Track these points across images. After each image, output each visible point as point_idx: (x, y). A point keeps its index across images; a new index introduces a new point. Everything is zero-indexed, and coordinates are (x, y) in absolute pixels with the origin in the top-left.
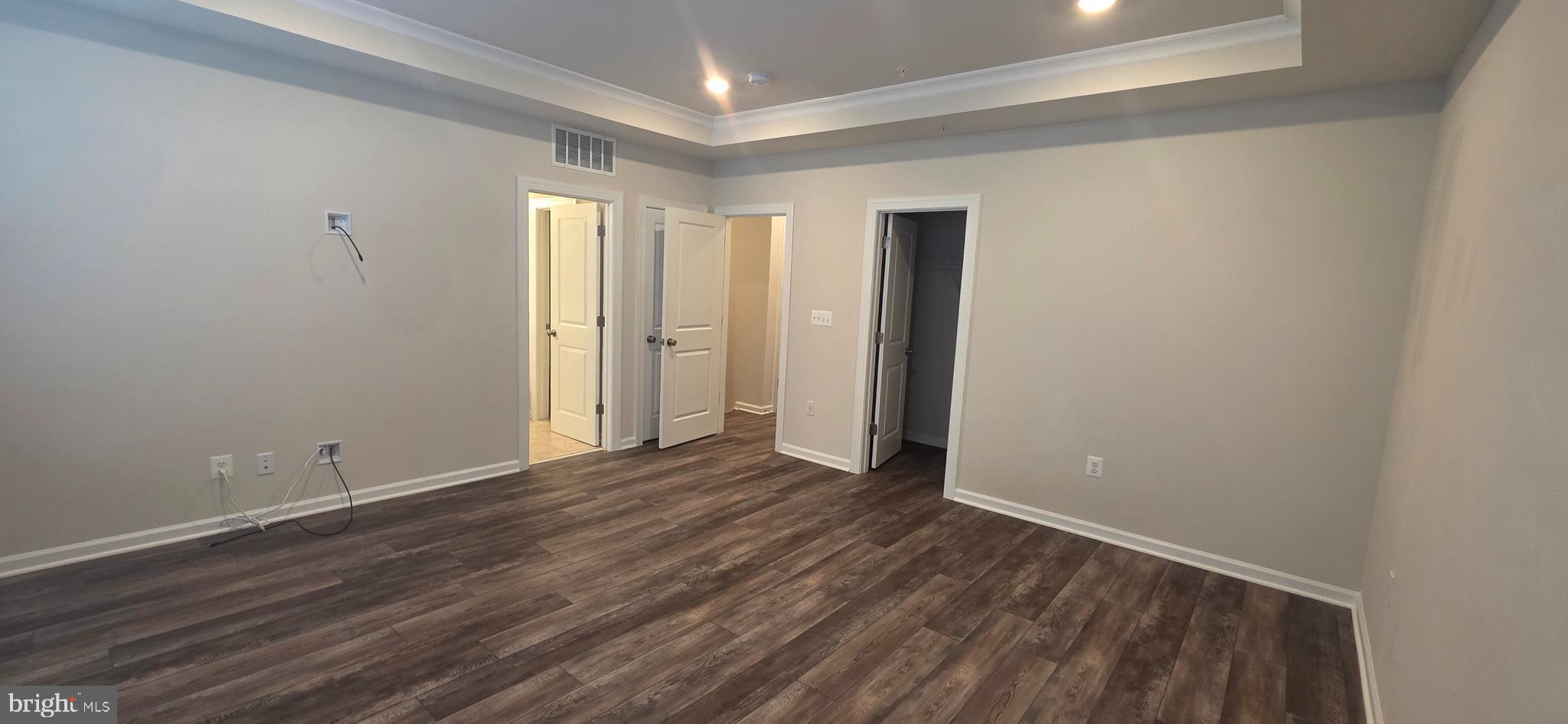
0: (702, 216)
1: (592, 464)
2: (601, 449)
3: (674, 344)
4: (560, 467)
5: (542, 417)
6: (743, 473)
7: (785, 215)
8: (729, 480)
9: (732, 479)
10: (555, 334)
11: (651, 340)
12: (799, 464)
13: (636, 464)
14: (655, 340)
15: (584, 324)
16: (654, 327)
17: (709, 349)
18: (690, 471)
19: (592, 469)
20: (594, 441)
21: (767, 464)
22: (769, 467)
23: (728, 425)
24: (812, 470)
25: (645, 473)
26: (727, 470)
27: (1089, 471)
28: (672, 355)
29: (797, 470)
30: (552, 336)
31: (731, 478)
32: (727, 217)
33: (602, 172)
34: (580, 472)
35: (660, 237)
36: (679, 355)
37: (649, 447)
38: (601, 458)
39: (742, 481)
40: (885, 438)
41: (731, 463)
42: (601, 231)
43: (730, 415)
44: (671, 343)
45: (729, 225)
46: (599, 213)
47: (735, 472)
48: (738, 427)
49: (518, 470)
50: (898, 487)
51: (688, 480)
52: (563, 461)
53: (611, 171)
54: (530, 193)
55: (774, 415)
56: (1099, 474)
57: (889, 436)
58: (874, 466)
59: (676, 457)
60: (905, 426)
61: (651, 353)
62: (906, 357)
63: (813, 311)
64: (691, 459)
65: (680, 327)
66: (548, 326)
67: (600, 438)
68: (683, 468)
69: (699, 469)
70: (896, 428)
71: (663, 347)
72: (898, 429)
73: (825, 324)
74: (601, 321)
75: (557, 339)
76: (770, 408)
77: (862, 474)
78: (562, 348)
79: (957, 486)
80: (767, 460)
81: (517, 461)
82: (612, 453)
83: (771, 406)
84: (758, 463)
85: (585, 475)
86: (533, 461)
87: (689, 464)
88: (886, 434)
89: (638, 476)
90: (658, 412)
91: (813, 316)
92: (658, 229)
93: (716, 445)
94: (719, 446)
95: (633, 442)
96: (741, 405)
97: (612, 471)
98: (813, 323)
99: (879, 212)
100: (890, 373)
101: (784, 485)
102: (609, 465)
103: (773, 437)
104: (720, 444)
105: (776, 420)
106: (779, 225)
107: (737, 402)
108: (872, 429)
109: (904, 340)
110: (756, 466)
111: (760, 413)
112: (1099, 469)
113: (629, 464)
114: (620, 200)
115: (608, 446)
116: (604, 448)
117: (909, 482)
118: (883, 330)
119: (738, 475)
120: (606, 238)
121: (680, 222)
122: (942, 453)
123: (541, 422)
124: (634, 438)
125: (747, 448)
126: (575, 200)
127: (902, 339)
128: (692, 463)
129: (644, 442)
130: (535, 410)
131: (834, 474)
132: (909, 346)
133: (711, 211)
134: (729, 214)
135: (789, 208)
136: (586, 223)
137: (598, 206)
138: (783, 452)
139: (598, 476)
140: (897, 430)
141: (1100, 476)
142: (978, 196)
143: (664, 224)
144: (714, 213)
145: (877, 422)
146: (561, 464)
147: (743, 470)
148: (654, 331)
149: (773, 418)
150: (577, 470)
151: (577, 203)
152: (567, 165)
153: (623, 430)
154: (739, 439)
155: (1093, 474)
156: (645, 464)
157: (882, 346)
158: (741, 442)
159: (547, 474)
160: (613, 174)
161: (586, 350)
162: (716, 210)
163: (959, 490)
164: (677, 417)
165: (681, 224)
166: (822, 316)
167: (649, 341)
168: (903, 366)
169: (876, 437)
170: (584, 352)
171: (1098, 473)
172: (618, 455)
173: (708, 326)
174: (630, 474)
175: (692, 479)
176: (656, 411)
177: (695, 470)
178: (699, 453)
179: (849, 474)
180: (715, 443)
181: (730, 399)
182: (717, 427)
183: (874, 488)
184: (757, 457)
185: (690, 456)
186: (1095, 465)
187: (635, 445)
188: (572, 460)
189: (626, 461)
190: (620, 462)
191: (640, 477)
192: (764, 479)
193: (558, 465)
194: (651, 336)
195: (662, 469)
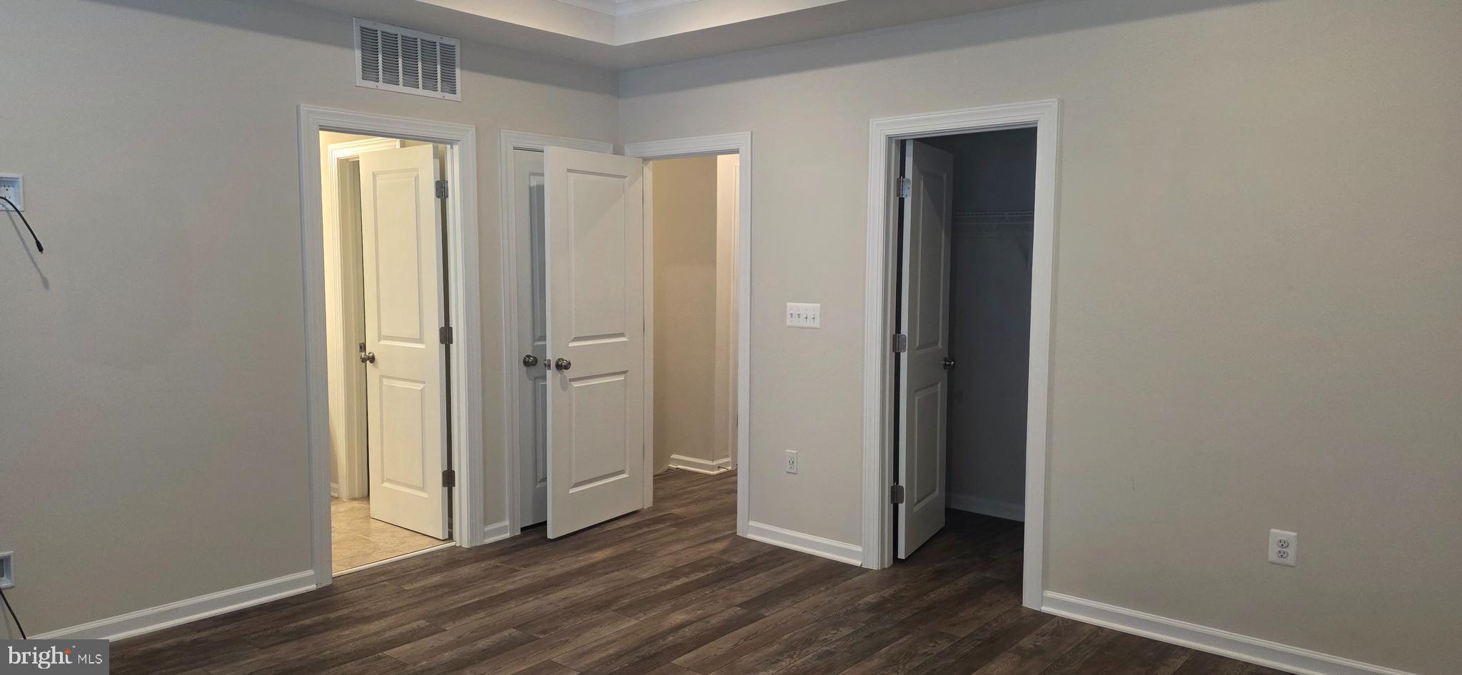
0: (604, 160)
1: (437, 570)
2: (453, 544)
3: (567, 366)
4: (383, 578)
5: (357, 496)
6: (686, 574)
7: (736, 151)
8: (664, 588)
9: (669, 587)
10: (372, 359)
11: (529, 362)
12: (778, 555)
13: (511, 566)
14: (535, 362)
15: (420, 340)
16: (534, 341)
17: (625, 372)
18: (600, 575)
19: (437, 579)
20: (440, 532)
21: (725, 557)
22: (728, 563)
23: (660, 493)
24: (797, 566)
25: (526, 582)
26: (657, 571)
27: (1273, 555)
28: (564, 386)
29: (775, 567)
30: (368, 362)
31: (667, 583)
32: (646, 160)
33: (439, 94)
34: (416, 585)
35: (537, 196)
36: (576, 385)
37: (531, 538)
38: (452, 559)
39: (683, 590)
40: (916, 509)
41: (664, 560)
42: (441, 190)
43: (663, 478)
44: (562, 366)
45: (648, 172)
46: (438, 161)
47: (674, 574)
48: (675, 496)
49: (313, 587)
50: (945, 591)
51: (592, 592)
52: (390, 568)
53: (454, 92)
54: (320, 132)
55: (734, 473)
56: (1291, 560)
57: (922, 504)
58: (902, 555)
59: (576, 552)
60: (950, 485)
61: (529, 384)
62: (945, 373)
63: (788, 304)
64: (599, 555)
65: (577, 339)
66: (363, 347)
67: (451, 526)
68: (588, 572)
69: (612, 572)
70: (934, 490)
71: (549, 373)
72: (939, 492)
73: (810, 324)
74: (446, 336)
75: (376, 367)
76: (727, 464)
77: (883, 569)
78: (385, 381)
79: (1045, 586)
80: (724, 552)
81: (310, 572)
82: (469, 550)
83: (729, 459)
84: (710, 557)
85: (425, 590)
86: (339, 569)
87: (597, 563)
88: (918, 502)
89: (512, 587)
90: (545, 479)
91: (789, 313)
92: (534, 183)
93: (640, 528)
94: (646, 529)
95: (503, 530)
96: (680, 461)
97: (470, 582)
98: (789, 323)
99: (890, 138)
100: (919, 400)
101: (753, 594)
102: (465, 571)
103: (732, 511)
104: (648, 525)
105: (736, 482)
106: (729, 169)
107: (674, 456)
108: (896, 495)
109: (940, 345)
110: (706, 562)
111: (712, 473)
112: (1291, 551)
113: (497, 567)
114: (470, 136)
115: (463, 539)
116: (457, 542)
117: (963, 582)
118: (905, 330)
119: (678, 578)
120: (450, 201)
121: (569, 171)
122: (1016, 529)
123: (356, 504)
124: (507, 523)
125: (692, 531)
126: (398, 142)
127: (936, 343)
128: (604, 561)
129: (522, 529)
130: (343, 486)
131: (834, 572)
132: (949, 355)
133: (618, 151)
134: (646, 155)
135: (742, 139)
136: (416, 179)
137: (435, 149)
138: (751, 536)
139: (446, 590)
140: (937, 492)
141: (1292, 563)
142: (1053, 103)
143: (542, 175)
144: (623, 155)
145: (902, 481)
146: (384, 573)
147: (686, 570)
148: (535, 348)
149: (731, 480)
150: (411, 582)
151: (403, 145)
152: (381, 85)
153: (486, 511)
154: (677, 517)
155: (1282, 561)
156: (525, 566)
157: (904, 357)
158: (681, 523)
159: (361, 592)
160: (458, 97)
161: (424, 383)
162: (627, 149)
163: (1050, 594)
164: (577, 485)
165: (571, 174)
166: (804, 312)
167: (526, 363)
168: (941, 389)
169: (902, 507)
170: (419, 387)
171: (1289, 558)
172: (479, 553)
173: (622, 335)
174: (499, 585)
175: (601, 589)
176: (540, 476)
177: (607, 573)
178: (611, 545)
179: (861, 570)
180: (637, 526)
181: (660, 454)
182: (643, 498)
183: (904, 594)
184: (707, 547)
185: (600, 548)
186: (1283, 544)
187: (507, 535)
188: (404, 565)
189: (493, 562)
190: (483, 565)
191: (515, 590)
192: (721, 584)
193: (379, 574)
194: (529, 356)
195: (552, 574)
